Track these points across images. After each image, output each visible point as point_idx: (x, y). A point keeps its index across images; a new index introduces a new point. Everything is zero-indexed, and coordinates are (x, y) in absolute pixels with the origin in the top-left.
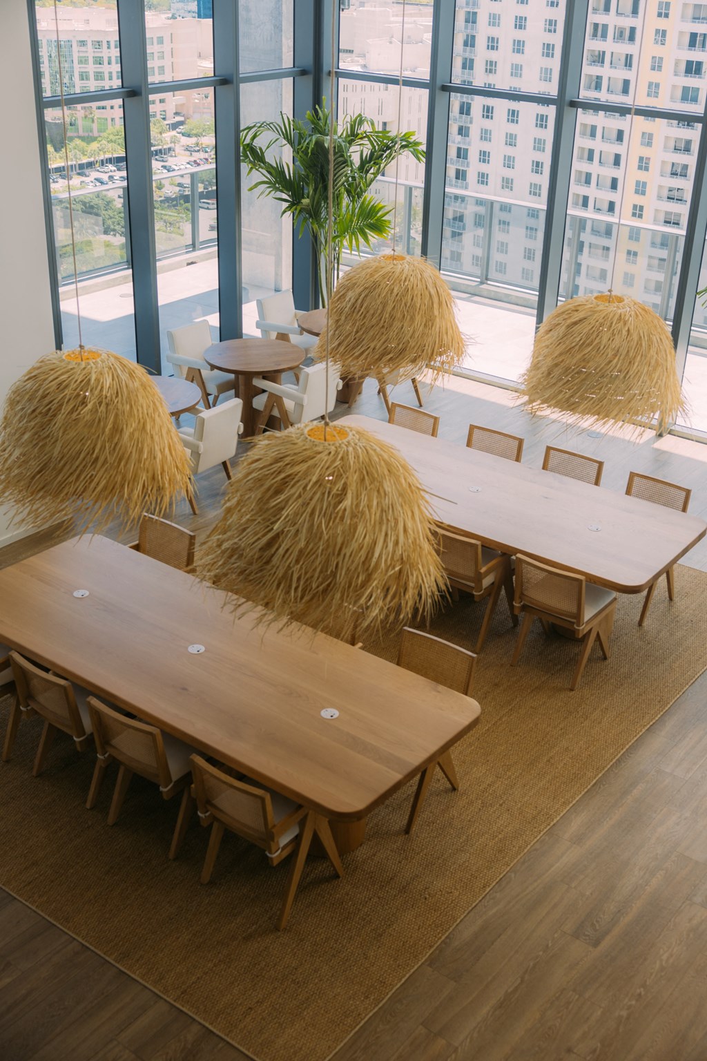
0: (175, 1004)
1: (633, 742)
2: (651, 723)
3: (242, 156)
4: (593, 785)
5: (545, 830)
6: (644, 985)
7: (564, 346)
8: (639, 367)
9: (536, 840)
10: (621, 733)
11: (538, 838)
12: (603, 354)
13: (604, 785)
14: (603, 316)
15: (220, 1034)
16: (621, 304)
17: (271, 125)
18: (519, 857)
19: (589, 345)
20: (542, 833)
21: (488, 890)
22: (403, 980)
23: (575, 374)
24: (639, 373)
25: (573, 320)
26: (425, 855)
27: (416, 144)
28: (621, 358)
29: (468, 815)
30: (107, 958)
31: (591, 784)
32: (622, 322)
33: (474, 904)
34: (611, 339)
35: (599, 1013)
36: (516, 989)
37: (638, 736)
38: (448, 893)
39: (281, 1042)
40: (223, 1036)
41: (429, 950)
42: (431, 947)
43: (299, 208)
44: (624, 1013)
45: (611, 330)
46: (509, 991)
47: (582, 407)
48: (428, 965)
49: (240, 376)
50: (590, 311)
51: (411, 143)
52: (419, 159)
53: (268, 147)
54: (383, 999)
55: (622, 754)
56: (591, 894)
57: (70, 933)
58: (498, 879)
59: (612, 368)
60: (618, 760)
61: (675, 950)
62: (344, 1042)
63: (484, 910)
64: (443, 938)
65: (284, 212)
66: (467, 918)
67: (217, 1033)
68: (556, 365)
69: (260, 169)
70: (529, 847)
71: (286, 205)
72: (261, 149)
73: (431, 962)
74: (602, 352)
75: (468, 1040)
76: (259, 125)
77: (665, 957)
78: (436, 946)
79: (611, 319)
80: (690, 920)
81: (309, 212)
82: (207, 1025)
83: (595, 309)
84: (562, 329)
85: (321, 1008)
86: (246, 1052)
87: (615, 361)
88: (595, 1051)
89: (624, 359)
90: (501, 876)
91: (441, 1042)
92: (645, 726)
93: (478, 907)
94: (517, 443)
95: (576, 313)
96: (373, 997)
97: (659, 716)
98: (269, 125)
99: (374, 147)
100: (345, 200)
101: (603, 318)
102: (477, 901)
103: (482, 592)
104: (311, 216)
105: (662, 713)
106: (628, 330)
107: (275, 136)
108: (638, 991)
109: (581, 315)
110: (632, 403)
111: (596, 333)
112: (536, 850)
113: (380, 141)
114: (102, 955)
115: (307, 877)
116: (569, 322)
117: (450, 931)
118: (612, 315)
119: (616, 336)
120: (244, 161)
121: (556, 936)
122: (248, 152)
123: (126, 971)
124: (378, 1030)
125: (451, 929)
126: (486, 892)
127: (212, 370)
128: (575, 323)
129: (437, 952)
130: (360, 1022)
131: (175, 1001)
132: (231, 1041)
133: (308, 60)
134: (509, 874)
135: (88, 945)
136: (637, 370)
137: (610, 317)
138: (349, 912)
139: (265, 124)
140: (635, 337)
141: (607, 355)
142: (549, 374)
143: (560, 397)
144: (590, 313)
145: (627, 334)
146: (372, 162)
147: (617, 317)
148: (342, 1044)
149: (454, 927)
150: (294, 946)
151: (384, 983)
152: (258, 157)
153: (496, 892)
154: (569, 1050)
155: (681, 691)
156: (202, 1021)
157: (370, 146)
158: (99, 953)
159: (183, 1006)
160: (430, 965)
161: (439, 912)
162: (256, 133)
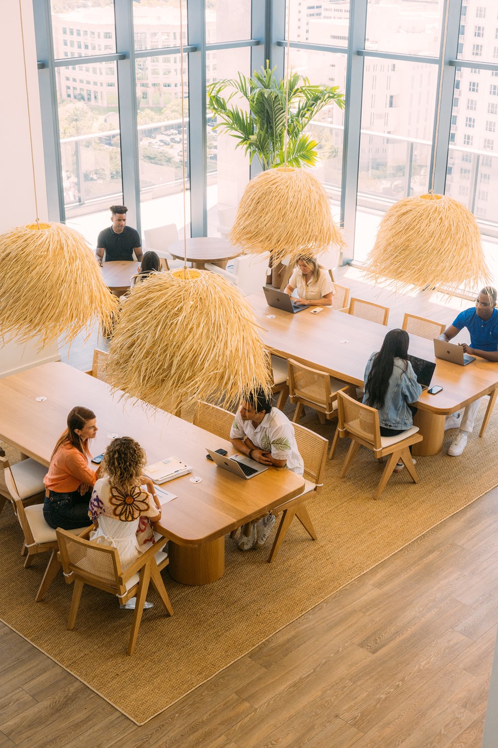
0: (66, 669)
1: (438, 523)
2: (455, 512)
3: (209, 105)
4: (399, 551)
5: (356, 577)
6: (403, 680)
7: (394, 231)
8: (449, 246)
9: (348, 583)
10: (430, 518)
11: (350, 582)
12: (422, 236)
13: (408, 551)
14: (423, 208)
15: (93, 689)
16: (438, 200)
17: (231, 81)
18: (332, 593)
19: (412, 229)
20: (353, 579)
21: (304, 613)
22: (228, 665)
23: (402, 250)
24: (449, 250)
25: (402, 212)
26: (264, 588)
27: (339, 96)
28: (436, 239)
29: (301, 565)
30: (26, 639)
31: (398, 550)
32: (437, 213)
33: (291, 622)
34: (428, 225)
35: (365, 695)
36: (309, 676)
37: (443, 520)
38: (274, 613)
39: (134, 697)
40: (95, 690)
41: (252, 647)
42: (253, 646)
43: (248, 142)
44: (383, 696)
45: (428, 219)
46: (303, 677)
47: (407, 274)
48: (249, 657)
49: (194, 263)
50: (415, 205)
51: (335, 95)
52: (340, 106)
53: (230, 98)
54: (212, 675)
55: (428, 532)
56: (380, 620)
57: (4, 622)
58: (314, 606)
59: (428, 246)
60: (423, 535)
61: (432, 659)
62: (178, 700)
63: (298, 625)
64: (264, 640)
65: (238, 145)
66: (284, 629)
67: (91, 688)
68: (390, 244)
69: (221, 114)
70: (341, 587)
71: (241, 140)
72: (223, 100)
73: (251, 655)
74: (421, 235)
75: (266, 704)
76: (222, 81)
77: (423, 664)
78: (257, 645)
79: (429, 211)
80: (449, 641)
81: (257, 147)
82: (85, 683)
83: (419, 204)
84: (393, 219)
85: (167, 678)
86: (109, 701)
87: (431, 241)
88: (355, 718)
89: (438, 240)
90: (316, 605)
91: (246, 705)
92: (450, 514)
93: (294, 623)
94: (384, 311)
95: (405, 207)
96: (204, 674)
97: (462, 508)
98: (229, 81)
99: (307, 97)
100: (286, 139)
101: (424, 210)
102: (295, 619)
103: (332, 412)
104: (259, 149)
105: (465, 506)
106: (441, 219)
107: (235, 90)
108: (397, 683)
109: (408, 208)
110: (444, 272)
111: (417, 221)
112: (346, 590)
113: (312, 94)
114: (23, 637)
115: (176, 597)
116: (399, 213)
117: (270, 637)
118: (429, 209)
119: (432, 223)
120: (209, 108)
121: (346, 645)
122: (214, 102)
123: (37, 647)
124: (204, 694)
125: (271, 635)
126: (303, 614)
127: (174, 259)
128: (404, 214)
129: (258, 649)
130: (192, 688)
131: (66, 667)
132: (99, 694)
133: (262, 34)
134: (322, 604)
135: (14, 630)
136: (447, 248)
137: (428, 209)
138: (200, 621)
139: (226, 81)
140: (446, 223)
141: (425, 236)
142: (385, 251)
143: (391, 267)
144: (414, 207)
145: (440, 221)
146: (306, 109)
147: (433, 209)
148: (176, 701)
149: (273, 634)
150: (157, 639)
151: (215, 665)
152: (221, 105)
153: (309, 615)
154: (337, 716)
155: (484, 492)
156: (82, 681)
157: (305, 98)
158: (22, 635)
159: (71, 671)
160: (250, 657)
161: (265, 624)
162: (220, 88)
